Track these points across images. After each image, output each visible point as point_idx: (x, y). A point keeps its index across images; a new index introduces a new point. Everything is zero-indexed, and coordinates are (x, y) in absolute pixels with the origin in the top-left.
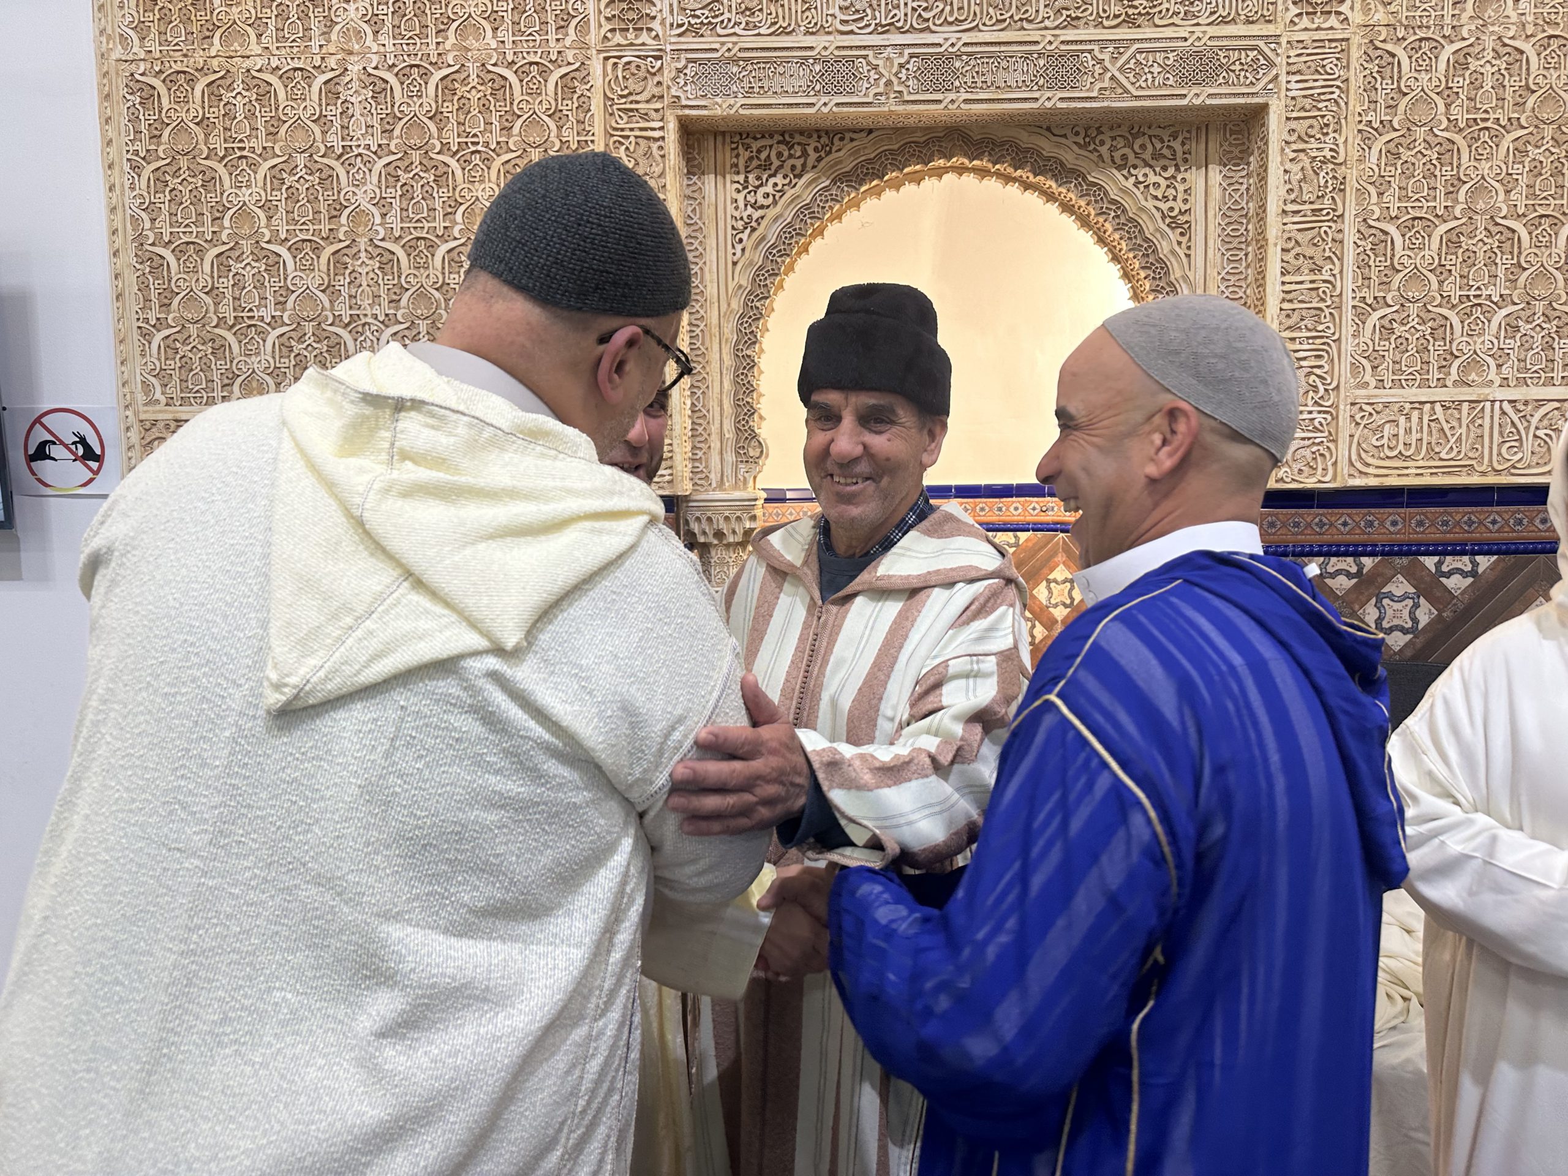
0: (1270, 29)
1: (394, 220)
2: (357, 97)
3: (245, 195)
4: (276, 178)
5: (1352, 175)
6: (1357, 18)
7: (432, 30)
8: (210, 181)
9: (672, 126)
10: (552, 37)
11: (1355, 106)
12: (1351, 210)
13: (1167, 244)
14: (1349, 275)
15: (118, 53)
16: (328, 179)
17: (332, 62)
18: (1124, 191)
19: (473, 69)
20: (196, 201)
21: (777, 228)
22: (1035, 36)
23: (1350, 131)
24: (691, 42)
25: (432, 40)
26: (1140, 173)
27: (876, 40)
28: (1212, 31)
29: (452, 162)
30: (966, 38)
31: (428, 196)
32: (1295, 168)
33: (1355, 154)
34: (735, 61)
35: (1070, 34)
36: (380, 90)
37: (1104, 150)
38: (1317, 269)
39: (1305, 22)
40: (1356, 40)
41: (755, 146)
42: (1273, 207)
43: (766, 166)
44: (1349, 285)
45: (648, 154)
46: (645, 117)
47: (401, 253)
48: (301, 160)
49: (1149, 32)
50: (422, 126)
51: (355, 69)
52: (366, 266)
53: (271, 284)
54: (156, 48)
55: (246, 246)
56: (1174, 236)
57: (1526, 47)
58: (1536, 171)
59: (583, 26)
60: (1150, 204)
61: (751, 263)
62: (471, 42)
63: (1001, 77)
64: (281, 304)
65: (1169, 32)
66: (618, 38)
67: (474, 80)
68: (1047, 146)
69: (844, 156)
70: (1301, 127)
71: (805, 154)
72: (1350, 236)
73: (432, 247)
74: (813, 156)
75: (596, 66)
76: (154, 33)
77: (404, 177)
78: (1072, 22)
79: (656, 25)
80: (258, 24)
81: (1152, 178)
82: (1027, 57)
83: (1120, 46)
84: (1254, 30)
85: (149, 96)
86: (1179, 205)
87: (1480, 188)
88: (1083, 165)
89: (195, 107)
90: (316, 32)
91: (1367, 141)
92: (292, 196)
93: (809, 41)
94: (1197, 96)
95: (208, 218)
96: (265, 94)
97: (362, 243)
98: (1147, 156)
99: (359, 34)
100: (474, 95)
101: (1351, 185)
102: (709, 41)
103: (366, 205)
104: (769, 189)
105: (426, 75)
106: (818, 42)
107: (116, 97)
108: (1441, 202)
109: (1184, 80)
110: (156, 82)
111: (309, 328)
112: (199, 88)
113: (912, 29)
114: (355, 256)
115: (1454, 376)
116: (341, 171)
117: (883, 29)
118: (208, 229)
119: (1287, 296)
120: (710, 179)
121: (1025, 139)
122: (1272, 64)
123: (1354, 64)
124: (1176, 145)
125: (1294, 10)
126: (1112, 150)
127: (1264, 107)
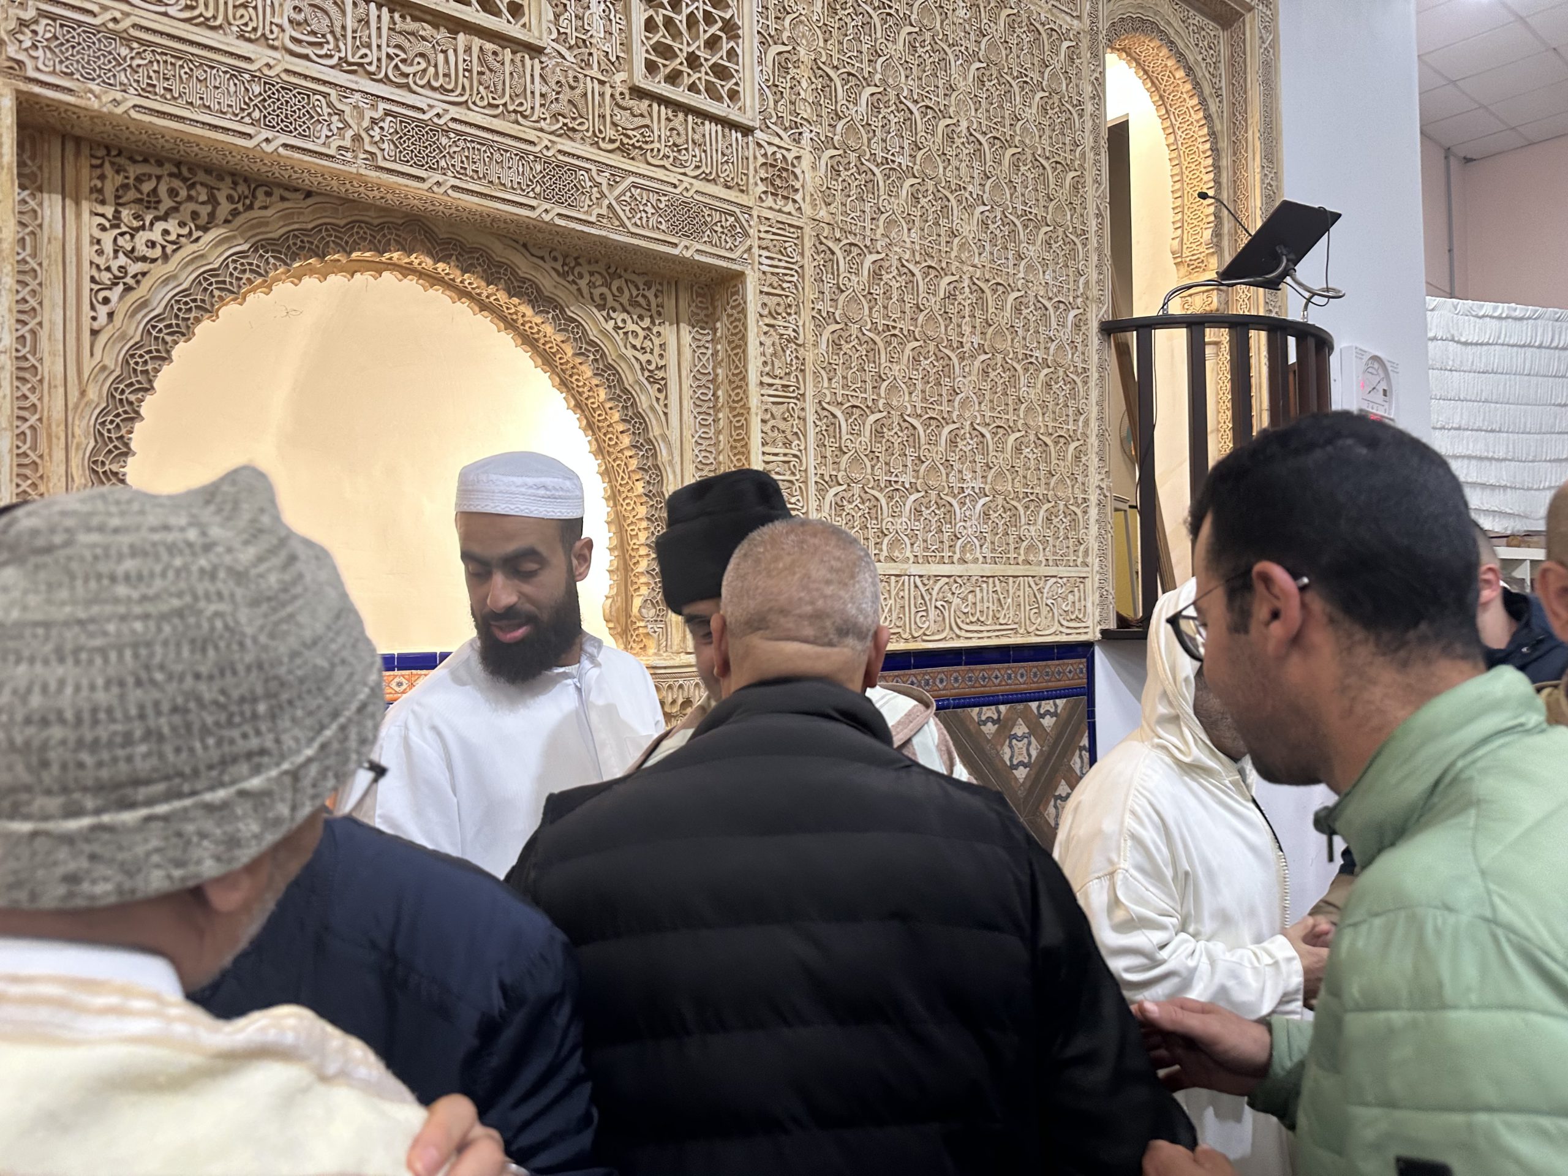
0: (743, 199)
5: (810, 357)
6: (807, 209)
11: (809, 294)
12: (810, 390)
13: (646, 399)
14: (811, 452)
18: (604, 333)
21: (166, 293)
22: (532, 135)
23: (806, 315)
26: (619, 316)
27: (340, 78)
28: (699, 185)
30: (454, 112)
32: (768, 342)
33: (811, 339)
34: (127, 40)
35: (567, 145)
37: (583, 283)
38: (787, 444)
39: (769, 201)
40: (807, 230)
41: (133, 171)
42: (753, 377)
43: (151, 202)
44: (812, 463)
49: (643, 169)
56: (652, 390)
60: (629, 353)
61: (123, 337)
63: (494, 171)
65: (660, 174)
68: (523, 266)
69: (272, 217)
70: (772, 301)
71: (213, 200)
72: (811, 418)
74: (225, 208)
78: (569, 132)
81: (631, 327)
82: (523, 155)
83: (617, 175)
84: (732, 195)
86: (655, 359)
88: (562, 296)
91: (818, 328)
93: (244, 49)
94: (687, 249)
98: (625, 299)
101: (810, 366)
104: (156, 235)
106: (261, 55)
108: (870, 395)
109: (674, 229)
113: (386, 80)
115: (885, 553)
117: (349, 67)
120: (53, 201)
121: (500, 251)
122: (746, 235)
123: (807, 253)
124: (651, 296)
125: (762, 187)
126: (591, 285)
127: (741, 275)
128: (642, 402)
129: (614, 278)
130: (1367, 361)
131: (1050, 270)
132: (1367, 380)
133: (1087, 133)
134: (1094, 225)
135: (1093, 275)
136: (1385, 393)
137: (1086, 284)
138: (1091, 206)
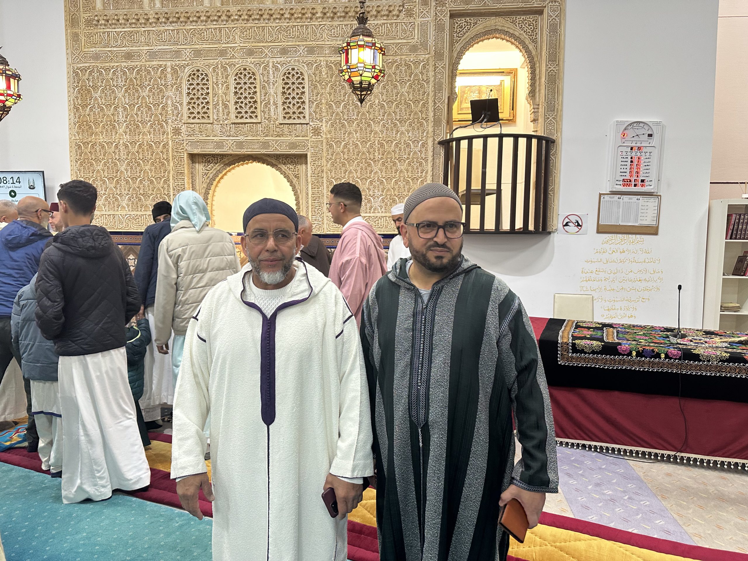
0: (307, 138)
1: (129, 173)
2: (122, 148)
3: (99, 168)
4: (105, 164)
5: (325, 168)
6: (324, 136)
7: (137, 134)
8: (92, 165)
9: (186, 155)
10: (161, 136)
11: (325, 155)
12: (325, 175)
13: (295, 180)
14: (325, 190)
15: (73, 138)
16: (116, 164)
17: (117, 141)
18: (285, 169)
19: (145, 143)
20: (89, 169)
21: (212, 175)
22: (259, 138)
23: (324, 159)
24: (189, 138)
25: (137, 136)
26: (288, 165)
27: (227, 138)
28: (295, 138)
29: (141, 162)
30: (245, 138)
31: (136, 169)
32: (313, 167)
33: (325, 164)
34: (198, 142)
35: (267, 138)
36: (126, 147)
37: (281, 160)
38: (319, 188)
39: (314, 137)
40: (324, 141)
41: (207, 157)
42: (309, 175)
43: (209, 162)
44: (325, 192)
45: (181, 160)
46: (180, 153)
47: (130, 180)
48: (110, 160)
49: (283, 138)
50: (135, 154)
51: (121, 142)
52: (123, 183)
53: (104, 186)
54: (81, 137)
55: (99, 178)
57: (359, 143)
58: (362, 169)
59: (168, 134)
60: (290, 172)
62: (145, 137)
63: (253, 147)
64: (106, 190)
65: (286, 138)
66: (174, 137)
67: (145, 145)
68: (269, 160)
69: (226, 160)
70: (314, 158)
71: (217, 159)
72: (325, 182)
73: (136, 179)
74: (219, 160)
75: (170, 142)
76: (81, 134)
77: (131, 164)
78: (267, 136)
79: (182, 134)
80: (102, 132)
81: (291, 167)
82: (258, 142)
83: (277, 141)
84: (304, 138)
85: (80, 147)
86: (297, 173)
87: (350, 172)
88: (277, 164)
89: (89, 149)
90: (113, 134)
91: (328, 162)
92: (108, 168)
93: (213, 138)
94: (293, 152)
95: (91, 172)
96: (103, 147)
97: (122, 178)
98: (290, 162)
99: (122, 135)
100: (145, 148)
101: (325, 171)
102: (193, 138)
103: (123, 170)
104: (210, 166)
105: (136, 144)
106: (215, 138)
107: (73, 147)
108: (343, 175)
109: (290, 148)
110: (81, 144)
111: (111, 195)
112: (90, 145)
113: (234, 136)
114: (121, 181)
116: (118, 163)
117: (229, 136)
118: (91, 175)
119: (313, 194)
120: (197, 164)
121: (264, 158)
122: (308, 146)
123: (324, 146)
124: (296, 160)
125: (312, 134)
126: (282, 160)
127: (307, 154)
128: (294, 182)
129: (287, 158)
130: (630, 125)
131: (411, 132)
132: (630, 133)
133: (430, 87)
134: (432, 114)
135: (431, 129)
136: (650, 135)
137: (427, 133)
138: (431, 109)
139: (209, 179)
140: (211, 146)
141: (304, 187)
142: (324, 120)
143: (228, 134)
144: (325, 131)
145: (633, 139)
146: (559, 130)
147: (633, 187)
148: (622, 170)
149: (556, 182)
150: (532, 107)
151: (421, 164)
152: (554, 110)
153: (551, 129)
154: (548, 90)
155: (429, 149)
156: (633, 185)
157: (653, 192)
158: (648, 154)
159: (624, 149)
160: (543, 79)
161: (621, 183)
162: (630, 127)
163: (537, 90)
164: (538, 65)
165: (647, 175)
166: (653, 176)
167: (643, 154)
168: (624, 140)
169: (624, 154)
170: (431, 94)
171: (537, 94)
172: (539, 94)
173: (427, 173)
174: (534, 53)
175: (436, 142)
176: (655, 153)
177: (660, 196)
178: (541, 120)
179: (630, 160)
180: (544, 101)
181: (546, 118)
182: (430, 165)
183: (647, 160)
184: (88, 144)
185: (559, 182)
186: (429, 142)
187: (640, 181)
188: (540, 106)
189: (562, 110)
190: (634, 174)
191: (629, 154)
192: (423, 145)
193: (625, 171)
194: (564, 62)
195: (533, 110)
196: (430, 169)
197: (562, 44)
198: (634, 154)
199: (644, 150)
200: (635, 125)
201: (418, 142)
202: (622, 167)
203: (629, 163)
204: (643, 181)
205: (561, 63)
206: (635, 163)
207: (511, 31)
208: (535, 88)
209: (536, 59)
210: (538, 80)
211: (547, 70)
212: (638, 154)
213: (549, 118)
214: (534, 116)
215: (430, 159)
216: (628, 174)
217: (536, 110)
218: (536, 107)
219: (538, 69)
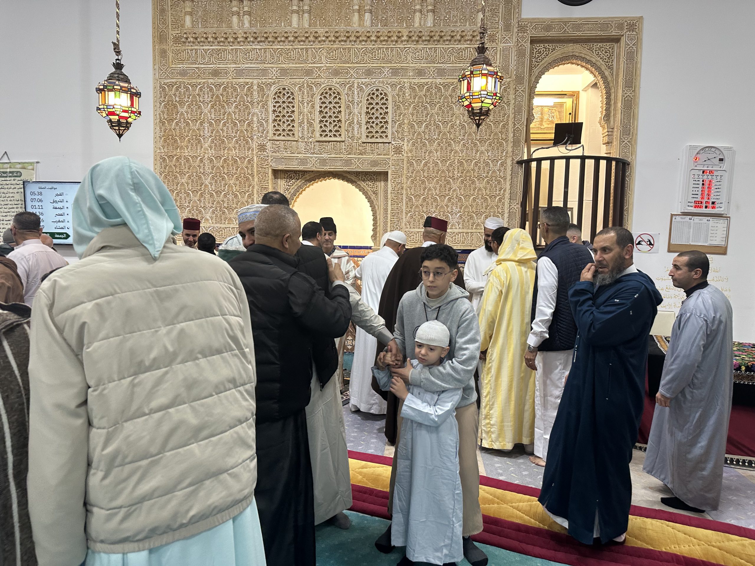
0: (388, 157)
1: (213, 187)
2: (206, 162)
3: (183, 181)
4: (189, 177)
5: (405, 186)
6: (405, 155)
7: (222, 149)
8: (176, 177)
9: (270, 170)
10: (246, 152)
11: (405, 172)
12: (404, 192)
13: (373, 197)
14: (404, 206)
15: (159, 151)
16: (200, 178)
17: (202, 155)
18: (364, 186)
19: (230, 157)
20: (173, 181)
21: (293, 190)
22: (342, 156)
23: (404, 177)
24: (274, 154)
25: (222, 151)
26: (367, 182)
27: (311, 155)
28: (377, 156)
29: (226, 176)
30: (329, 156)
31: (220, 182)
32: (393, 184)
33: (405, 182)
34: (283, 158)
35: (349, 156)
36: (211, 161)
37: (360, 177)
38: (398, 204)
39: (395, 155)
40: (405, 159)
41: (289, 173)
42: (389, 192)
43: (291, 178)
44: (404, 208)
45: (265, 176)
46: (265, 168)
47: (214, 194)
48: (195, 174)
49: (365, 156)
50: (219, 168)
51: (206, 156)
52: (207, 196)
53: (188, 199)
54: (166, 151)
55: (183, 191)
56: (374, 195)
57: (439, 162)
58: (441, 186)
59: (253, 150)
60: (369, 189)
62: (230, 152)
63: (336, 164)
64: (189, 203)
65: (369, 156)
66: (260, 153)
67: (230, 160)
68: (349, 176)
69: (307, 176)
70: (394, 176)
71: (299, 176)
72: (404, 198)
73: (221, 193)
74: (301, 176)
75: (255, 158)
76: (166, 148)
77: (216, 178)
78: (350, 154)
79: (267, 151)
80: (187, 147)
81: (370, 184)
82: (341, 160)
83: (359, 159)
84: (385, 157)
85: (164, 160)
86: (375, 189)
87: (430, 189)
88: (356, 180)
89: (174, 163)
90: (199, 149)
91: (408, 179)
92: (193, 181)
93: (298, 155)
94: (375, 169)
95: (175, 185)
96: (188, 160)
97: (207, 191)
98: (369, 179)
99: (208, 150)
100: (230, 163)
101: (405, 188)
102: (278, 154)
103: (207, 184)
104: (291, 182)
105: (221, 158)
106: (300, 155)
107: (158, 160)
108: (422, 192)
109: (372, 166)
110: (166, 157)
111: (195, 208)
112: (175, 159)
113: (318, 154)
114: (205, 194)
116: (203, 177)
117: (313, 153)
118: (175, 187)
119: (392, 210)
120: (279, 180)
121: (345, 175)
122: (389, 164)
123: (405, 164)
124: (375, 177)
125: (393, 153)
126: (362, 177)
127: (388, 172)
128: (372, 198)
129: (367, 174)
130: (702, 149)
131: (491, 152)
132: (703, 157)
133: (511, 110)
134: (512, 135)
135: (510, 149)
136: (721, 160)
137: (507, 153)
138: (511, 130)
139: (290, 194)
140: (295, 162)
141: (382, 203)
142: (406, 139)
143: (312, 151)
144: (406, 150)
145: (705, 163)
146: (633, 153)
147: (704, 209)
148: (694, 193)
149: (630, 202)
150: (606, 130)
151: (499, 182)
152: (629, 134)
153: (626, 152)
154: (624, 115)
155: (507, 168)
156: (704, 207)
157: (723, 214)
158: (719, 177)
159: (697, 172)
160: (619, 104)
161: (693, 204)
162: (702, 152)
163: (612, 114)
164: (613, 91)
165: (718, 197)
166: (723, 198)
167: (714, 177)
168: (696, 164)
169: (696, 176)
170: (512, 116)
171: (612, 119)
172: (614, 118)
173: (505, 191)
174: (609, 79)
175: (515, 162)
176: (726, 175)
177: (729, 217)
178: (616, 143)
179: (701, 183)
180: (619, 125)
181: (621, 141)
182: (508, 183)
183: (718, 184)
184: (173, 157)
185: (633, 202)
186: (508, 161)
187: (711, 203)
188: (615, 130)
189: (636, 134)
190: (706, 196)
191: (701, 177)
192: (502, 165)
193: (697, 193)
194: (639, 88)
195: (607, 133)
196: (508, 187)
197: (638, 72)
198: (705, 177)
199: (715, 173)
200: (707, 149)
201: (497, 162)
202: (694, 189)
203: (701, 186)
204: (713, 203)
205: (637, 89)
206: (706, 186)
207: (588, 58)
208: (610, 112)
209: (611, 85)
210: (613, 105)
211: (623, 96)
212: (710, 177)
213: (624, 141)
214: (608, 139)
215: (509, 177)
216: (699, 196)
217: (610, 133)
218: (610, 130)
219: (613, 95)
